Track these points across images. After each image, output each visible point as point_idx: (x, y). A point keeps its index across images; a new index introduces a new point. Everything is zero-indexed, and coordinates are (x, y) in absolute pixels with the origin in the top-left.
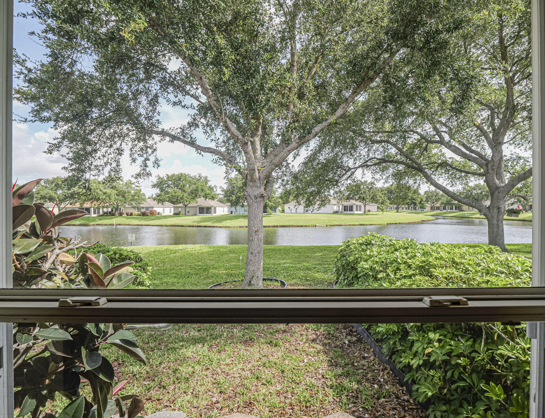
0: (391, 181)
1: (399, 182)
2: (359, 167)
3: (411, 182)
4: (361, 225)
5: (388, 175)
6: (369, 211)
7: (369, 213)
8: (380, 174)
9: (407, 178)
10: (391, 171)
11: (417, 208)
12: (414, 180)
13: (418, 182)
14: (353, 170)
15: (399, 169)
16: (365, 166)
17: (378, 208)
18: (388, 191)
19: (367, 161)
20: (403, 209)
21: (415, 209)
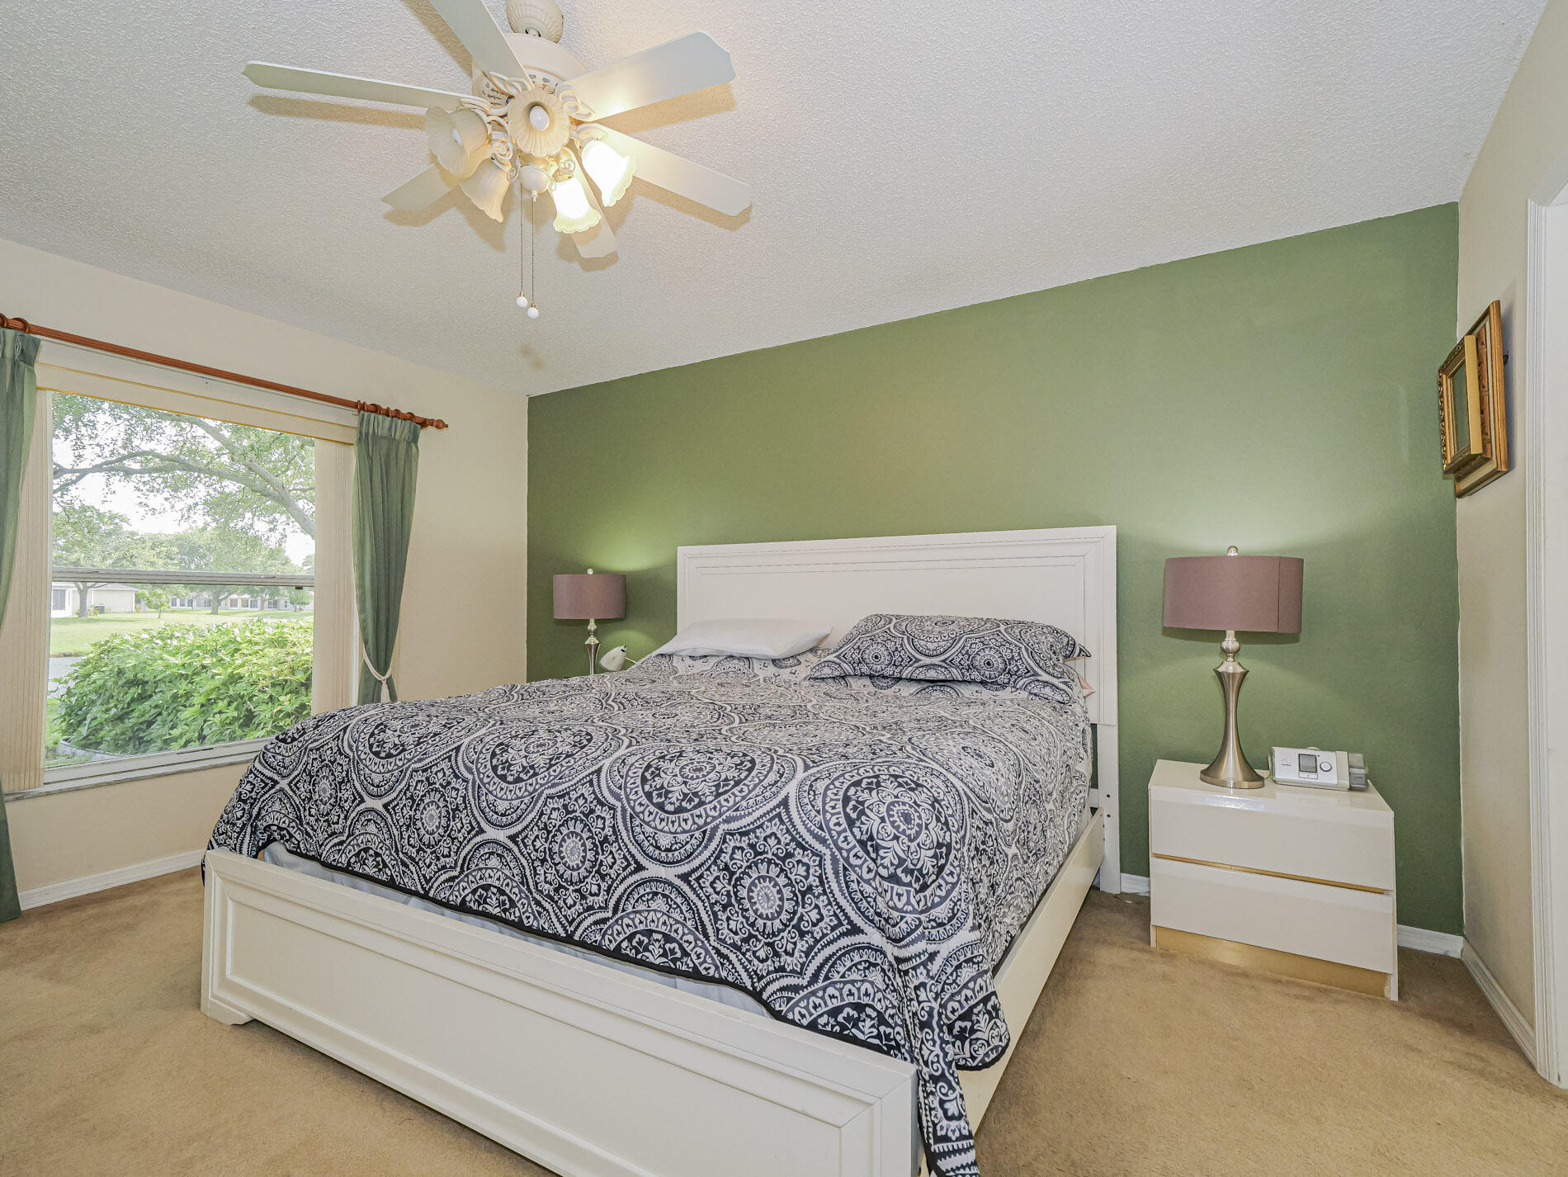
0: (200, 518)
1: (227, 523)
2: (97, 468)
3: (261, 526)
4: (65, 655)
5: (190, 502)
6: (101, 610)
7: (100, 616)
8: (166, 495)
9: (248, 515)
10: (201, 491)
11: (282, 603)
12: (271, 522)
13: (280, 528)
14: (68, 476)
15: (227, 490)
16: (113, 467)
17: (138, 601)
18: (180, 546)
19: (124, 458)
20: (234, 603)
21: (275, 604)
